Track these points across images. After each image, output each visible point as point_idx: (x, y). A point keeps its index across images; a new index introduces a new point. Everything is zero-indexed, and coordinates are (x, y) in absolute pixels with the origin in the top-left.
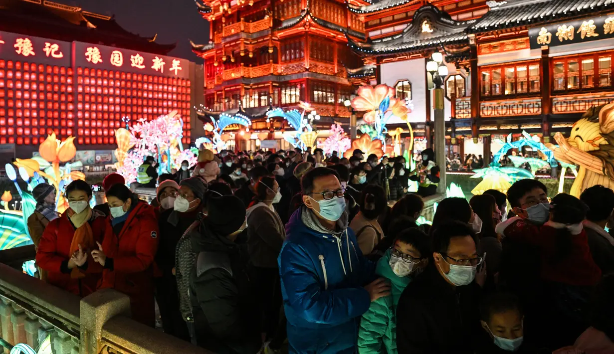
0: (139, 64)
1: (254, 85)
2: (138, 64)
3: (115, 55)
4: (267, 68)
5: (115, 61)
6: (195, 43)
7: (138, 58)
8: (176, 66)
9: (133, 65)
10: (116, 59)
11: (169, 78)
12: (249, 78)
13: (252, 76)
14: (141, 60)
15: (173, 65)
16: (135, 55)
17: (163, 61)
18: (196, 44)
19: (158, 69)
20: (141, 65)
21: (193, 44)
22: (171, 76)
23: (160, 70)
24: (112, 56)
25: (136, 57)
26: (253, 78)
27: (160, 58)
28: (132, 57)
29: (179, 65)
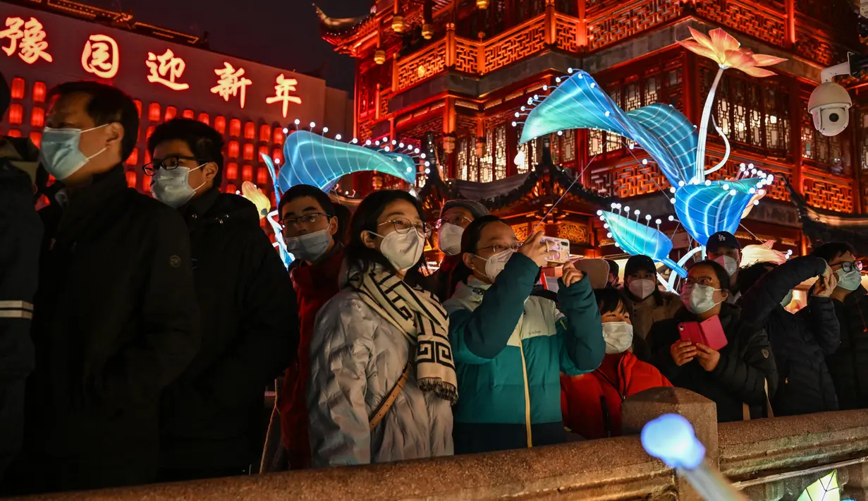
0: (172, 78)
1: (492, 97)
2: (167, 77)
3: (95, 46)
4: (536, 32)
5: (94, 63)
6: (328, 16)
7: (168, 61)
8: (286, 93)
9: (153, 78)
10: (100, 56)
11: (260, 124)
12: (477, 75)
13: (482, 68)
14: (177, 67)
15: (279, 90)
16: (160, 52)
17: (246, 76)
18: (332, 16)
19: (231, 96)
20: (177, 80)
21: (324, 16)
22: (271, 118)
23: (234, 99)
24: (88, 46)
25: (162, 59)
26: (489, 74)
27: (237, 69)
28: (152, 56)
29: (293, 89)
